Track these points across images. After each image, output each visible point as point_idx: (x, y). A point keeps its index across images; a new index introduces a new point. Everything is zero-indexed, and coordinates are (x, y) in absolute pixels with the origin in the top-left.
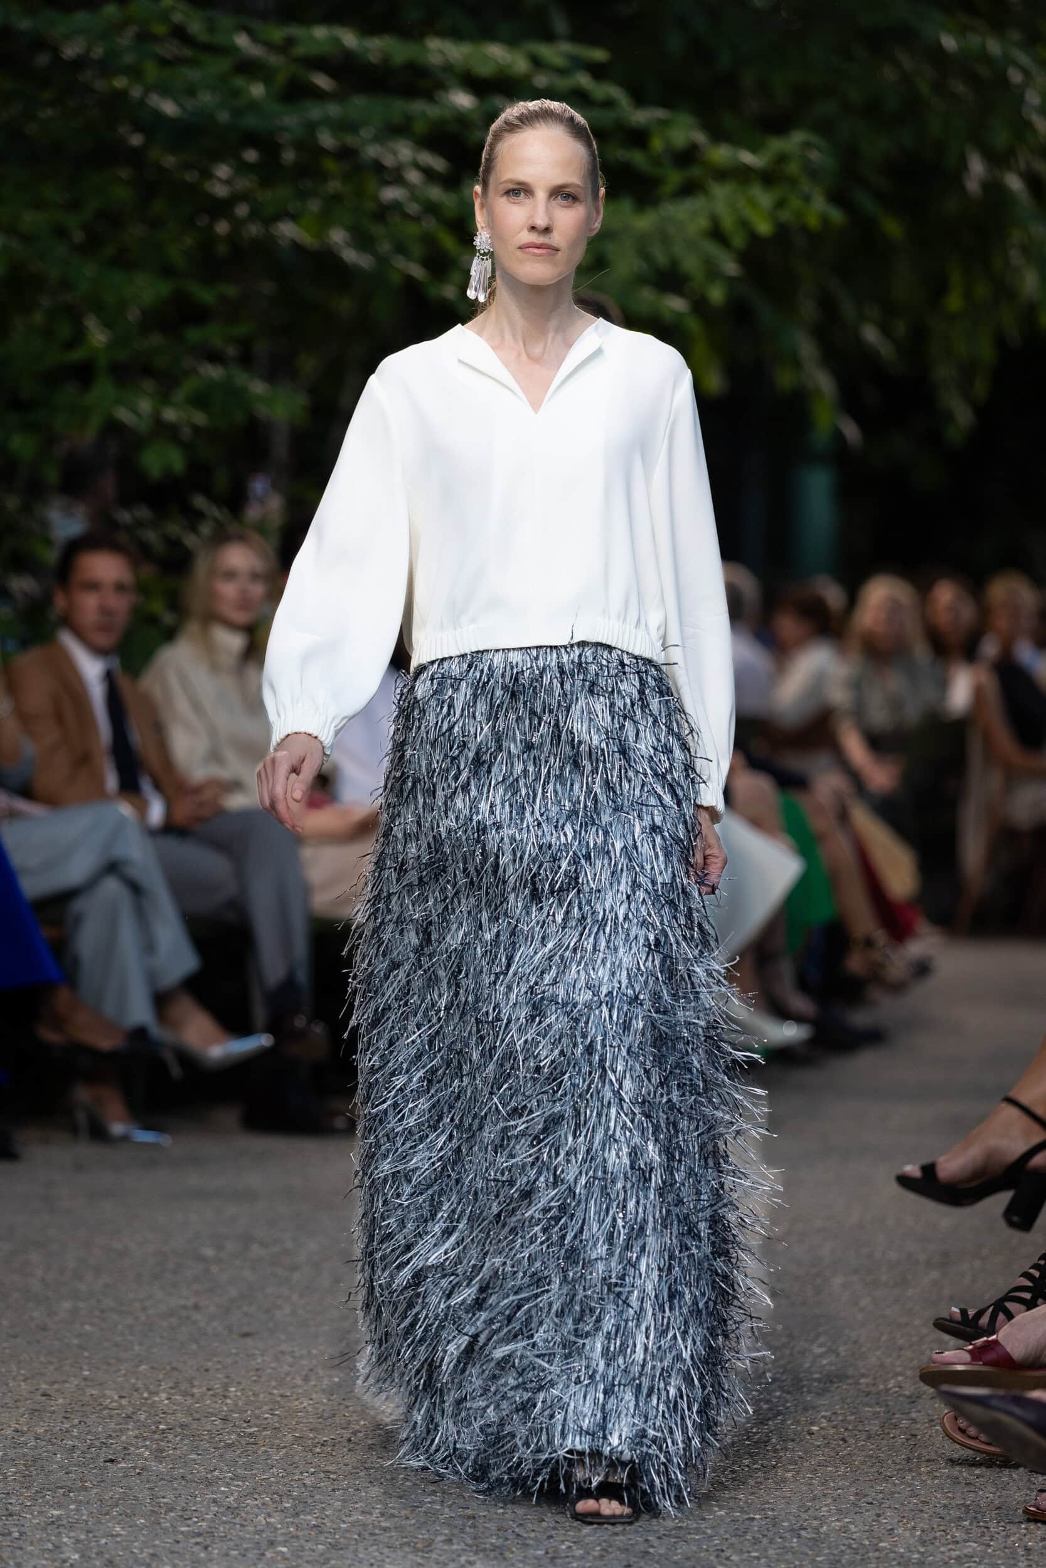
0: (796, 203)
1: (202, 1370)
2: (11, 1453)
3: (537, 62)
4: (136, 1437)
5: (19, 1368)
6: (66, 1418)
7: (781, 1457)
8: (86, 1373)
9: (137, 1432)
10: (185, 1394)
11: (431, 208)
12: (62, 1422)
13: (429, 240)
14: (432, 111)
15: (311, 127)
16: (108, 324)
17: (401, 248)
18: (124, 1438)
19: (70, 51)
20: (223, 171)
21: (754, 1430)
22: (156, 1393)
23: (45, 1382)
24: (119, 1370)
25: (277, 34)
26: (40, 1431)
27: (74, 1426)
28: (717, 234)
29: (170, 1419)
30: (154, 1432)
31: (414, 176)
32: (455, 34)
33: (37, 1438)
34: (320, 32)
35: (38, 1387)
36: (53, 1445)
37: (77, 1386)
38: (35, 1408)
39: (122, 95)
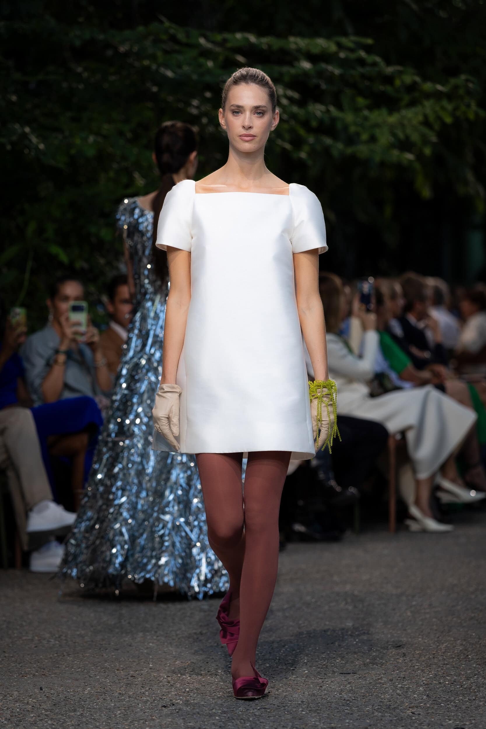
0: (463, 108)
1: (205, 662)
2: (118, 704)
3: (340, 46)
4: (176, 695)
5: (120, 665)
6: (143, 687)
7: (477, 695)
8: (151, 665)
9: (176, 693)
10: (198, 674)
11: (294, 117)
12: (141, 689)
13: (292, 131)
16: (144, 176)
17: (279, 136)
18: (170, 695)
19: (122, 49)
20: (195, 102)
21: (464, 683)
22: (184, 674)
23: (132, 671)
24: (166, 664)
25: (219, 38)
26: (131, 693)
27: (146, 691)
28: (426, 123)
29: (191, 686)
30: (184, 692)
31: (285, 102)
32: (301, 35)
33: (130, 697)
34: (239, 36)
35: (129, 673)
36: (137, 700)
37: (147, 672)
38: (128, 683)
39: (148, 68)
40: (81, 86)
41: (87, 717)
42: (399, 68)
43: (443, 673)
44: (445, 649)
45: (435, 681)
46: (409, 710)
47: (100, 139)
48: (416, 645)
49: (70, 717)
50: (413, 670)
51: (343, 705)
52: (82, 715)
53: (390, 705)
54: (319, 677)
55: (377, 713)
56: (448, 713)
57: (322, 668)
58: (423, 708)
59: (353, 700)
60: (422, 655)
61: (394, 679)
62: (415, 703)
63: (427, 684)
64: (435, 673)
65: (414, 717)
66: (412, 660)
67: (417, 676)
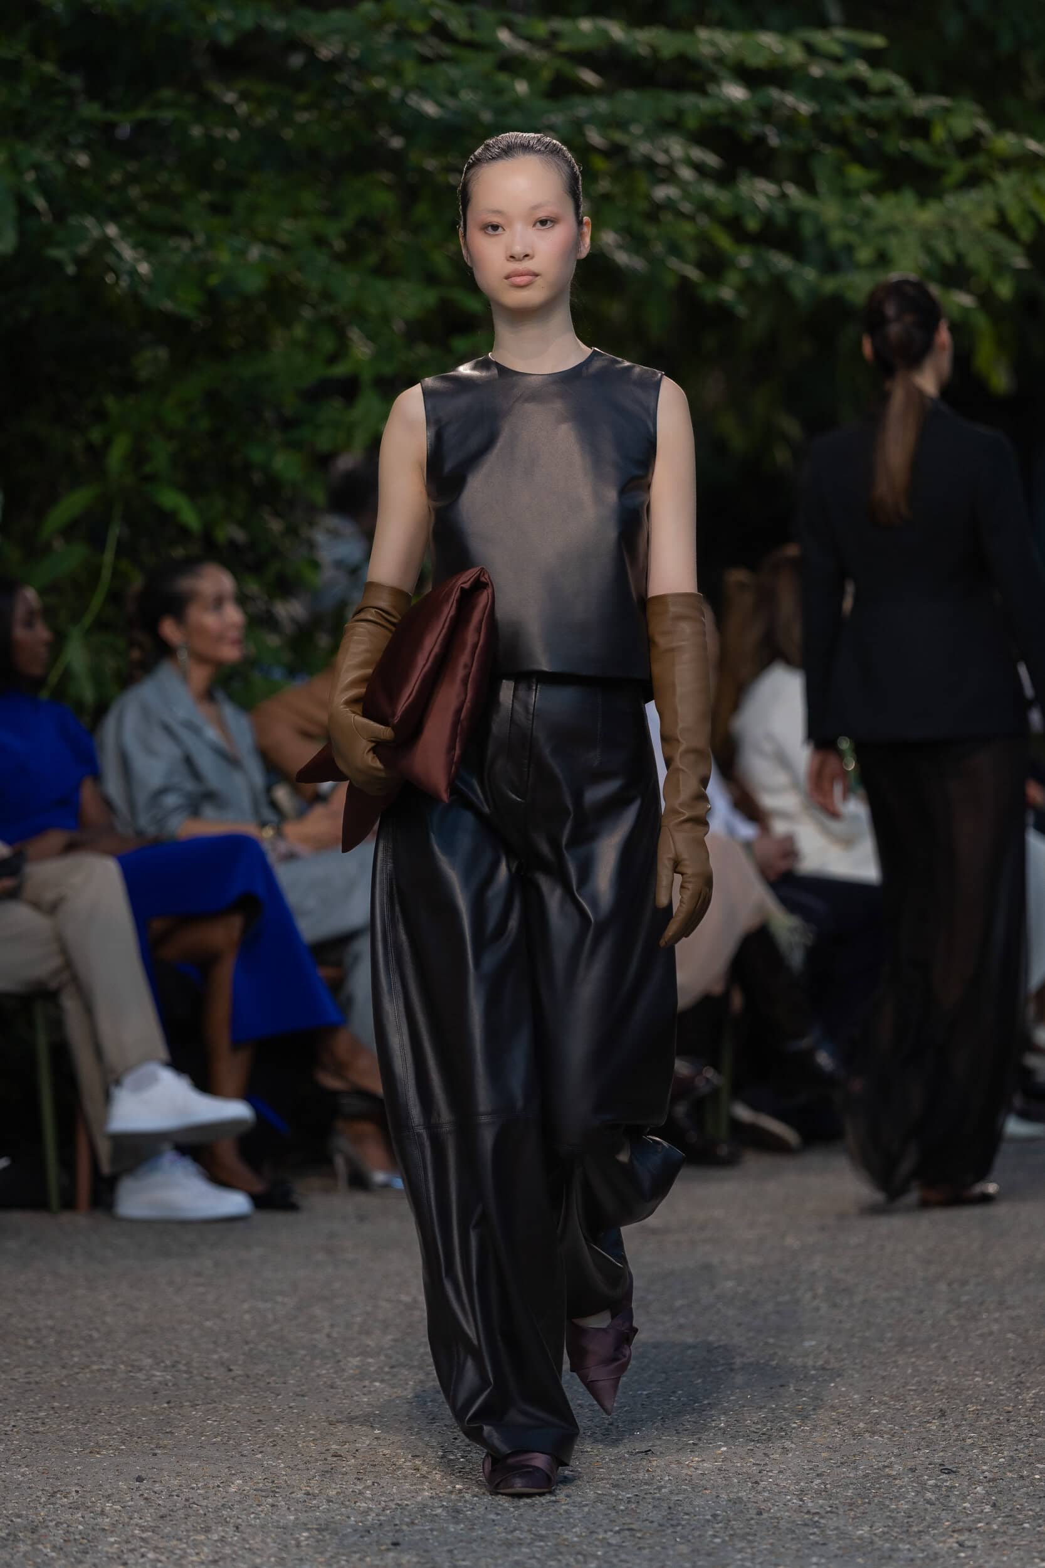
2: (303, 1517)
3: (810, 49)
4: (432, 1497)
5: (308, 1429)
6: (359, 1479)
11: (706, 207)
12: (354, 1484)
13: (703, 239)
14: (705, 105)
15: (578, 126)
16: (371, 337)
17: (675, 249)
18: (419, 1498)
19: (325, 52)
23: (335, 1443)
25: (541, 29)
26: (332, 1493)
27: (367, 1488)
28: (1003, 226)
30: (451, 1492)
31: (686, 173)
32: (724, 24)
33: (329, 1501)
34: (586, 25)
35: (328, 1447)
36: (346, 1507)
37: (368, 1445)
38: (326, 1470)
39: (381, 96)
40: (234, 135)
41: (235, 1545)
42: (943, 101)
43: (1030, 1456)
44: (1033, 1400)
45: (1010, 1471)
46: (952, 1536)
47: (273, 253)
48: (970, 1392)
49: (196, 1544)
50: (962, 1448)
51: (806, 1525)
52: (222, 1540)
53: (910, 1526)
54: (751, 1460)
55: (881, 1543)
56: (1039, 1545)
57: (758, 1441)
58: (984, 1532)
59: (827, 1512)
60: (982, 1414)
61: (919, 1467)
62: (964, 1522)
63: (993, 1480)
64: (1011, 1454)
65: (962, 1552)
66: (960, 1425)
67: (970, 1460)
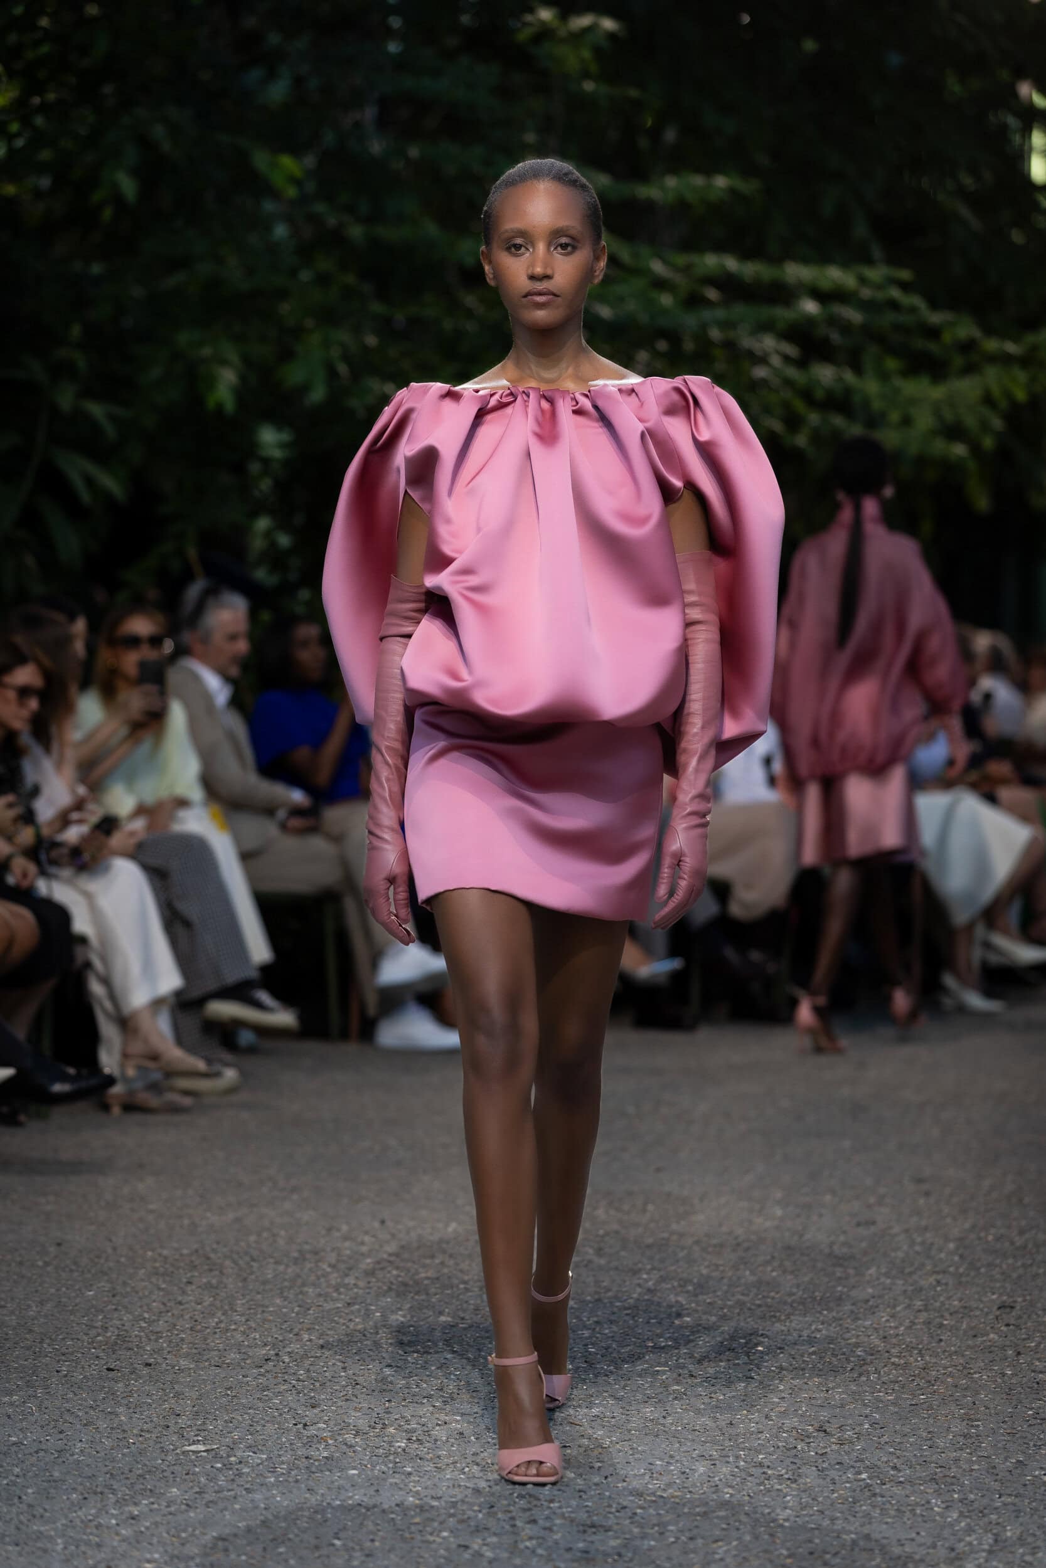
11: (788, 382)
13: (786, 405)
14: (789, 314)
15: (704, 327)
25: (681, 260)
28: (988, 400)
31: (776, 361)
34: (710, 259)
42: (950, 316)
